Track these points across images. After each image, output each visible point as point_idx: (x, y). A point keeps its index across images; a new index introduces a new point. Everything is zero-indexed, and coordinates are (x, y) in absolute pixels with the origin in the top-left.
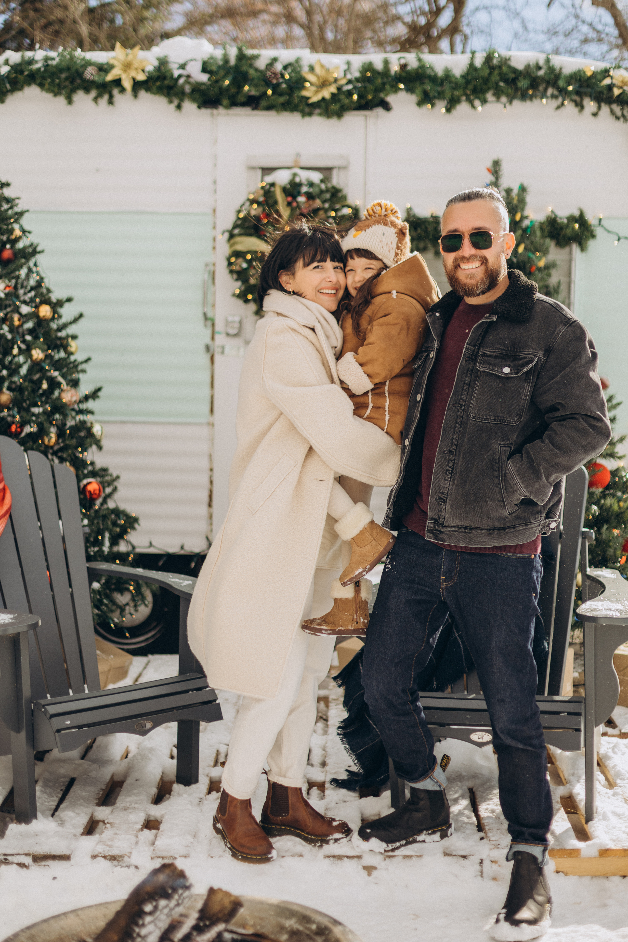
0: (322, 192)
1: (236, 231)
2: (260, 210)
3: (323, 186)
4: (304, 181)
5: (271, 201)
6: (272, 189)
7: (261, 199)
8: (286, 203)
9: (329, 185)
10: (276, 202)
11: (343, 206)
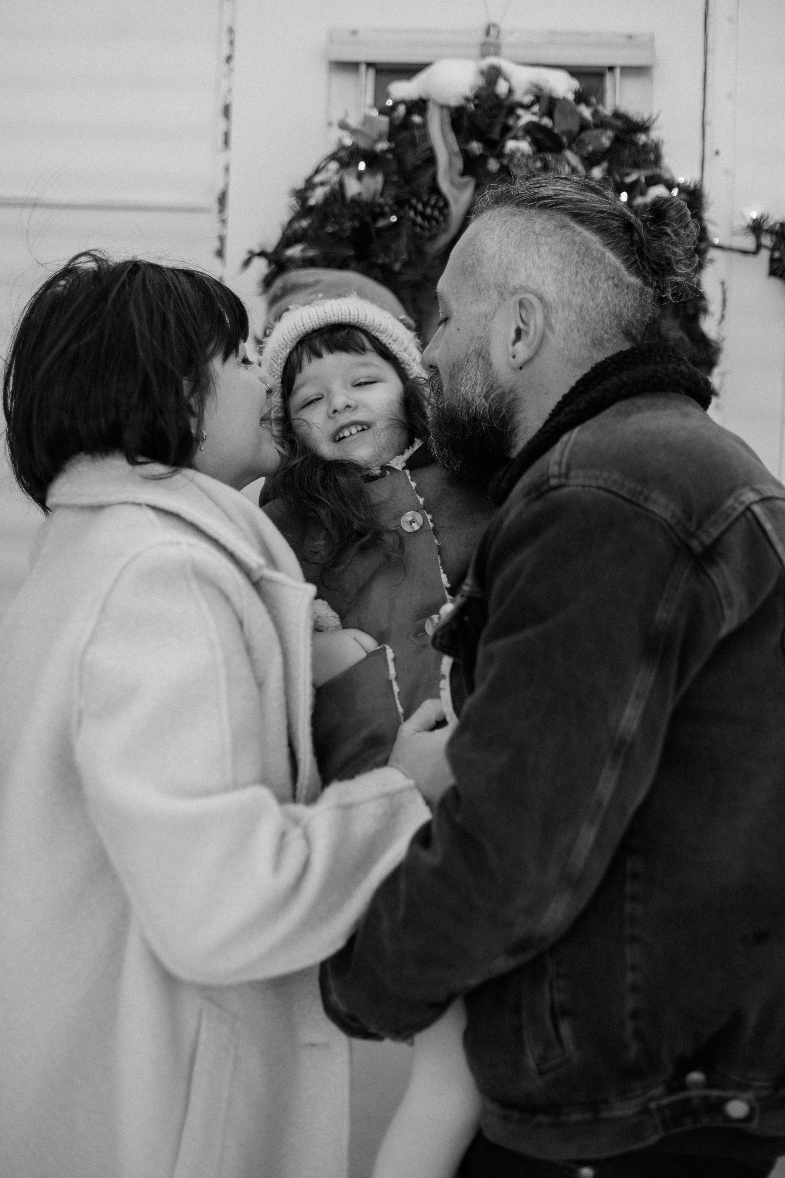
0: (584, 126)
1: (295, 251)
2: (376, 182)
3: (586, 112)
4: (522, 96)
5: (411, 159)
6: (417, 119)
7: (382, 146)
8: (459, 164)
9: (607, 110)
10: (431, 160)
11: (653, 181)
